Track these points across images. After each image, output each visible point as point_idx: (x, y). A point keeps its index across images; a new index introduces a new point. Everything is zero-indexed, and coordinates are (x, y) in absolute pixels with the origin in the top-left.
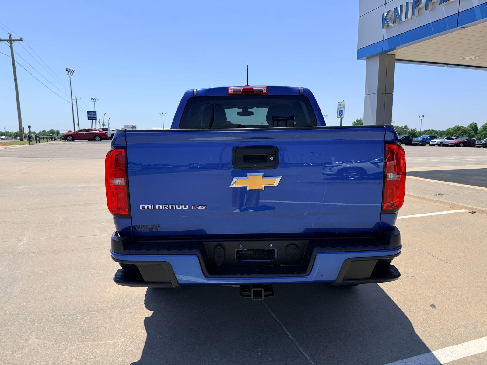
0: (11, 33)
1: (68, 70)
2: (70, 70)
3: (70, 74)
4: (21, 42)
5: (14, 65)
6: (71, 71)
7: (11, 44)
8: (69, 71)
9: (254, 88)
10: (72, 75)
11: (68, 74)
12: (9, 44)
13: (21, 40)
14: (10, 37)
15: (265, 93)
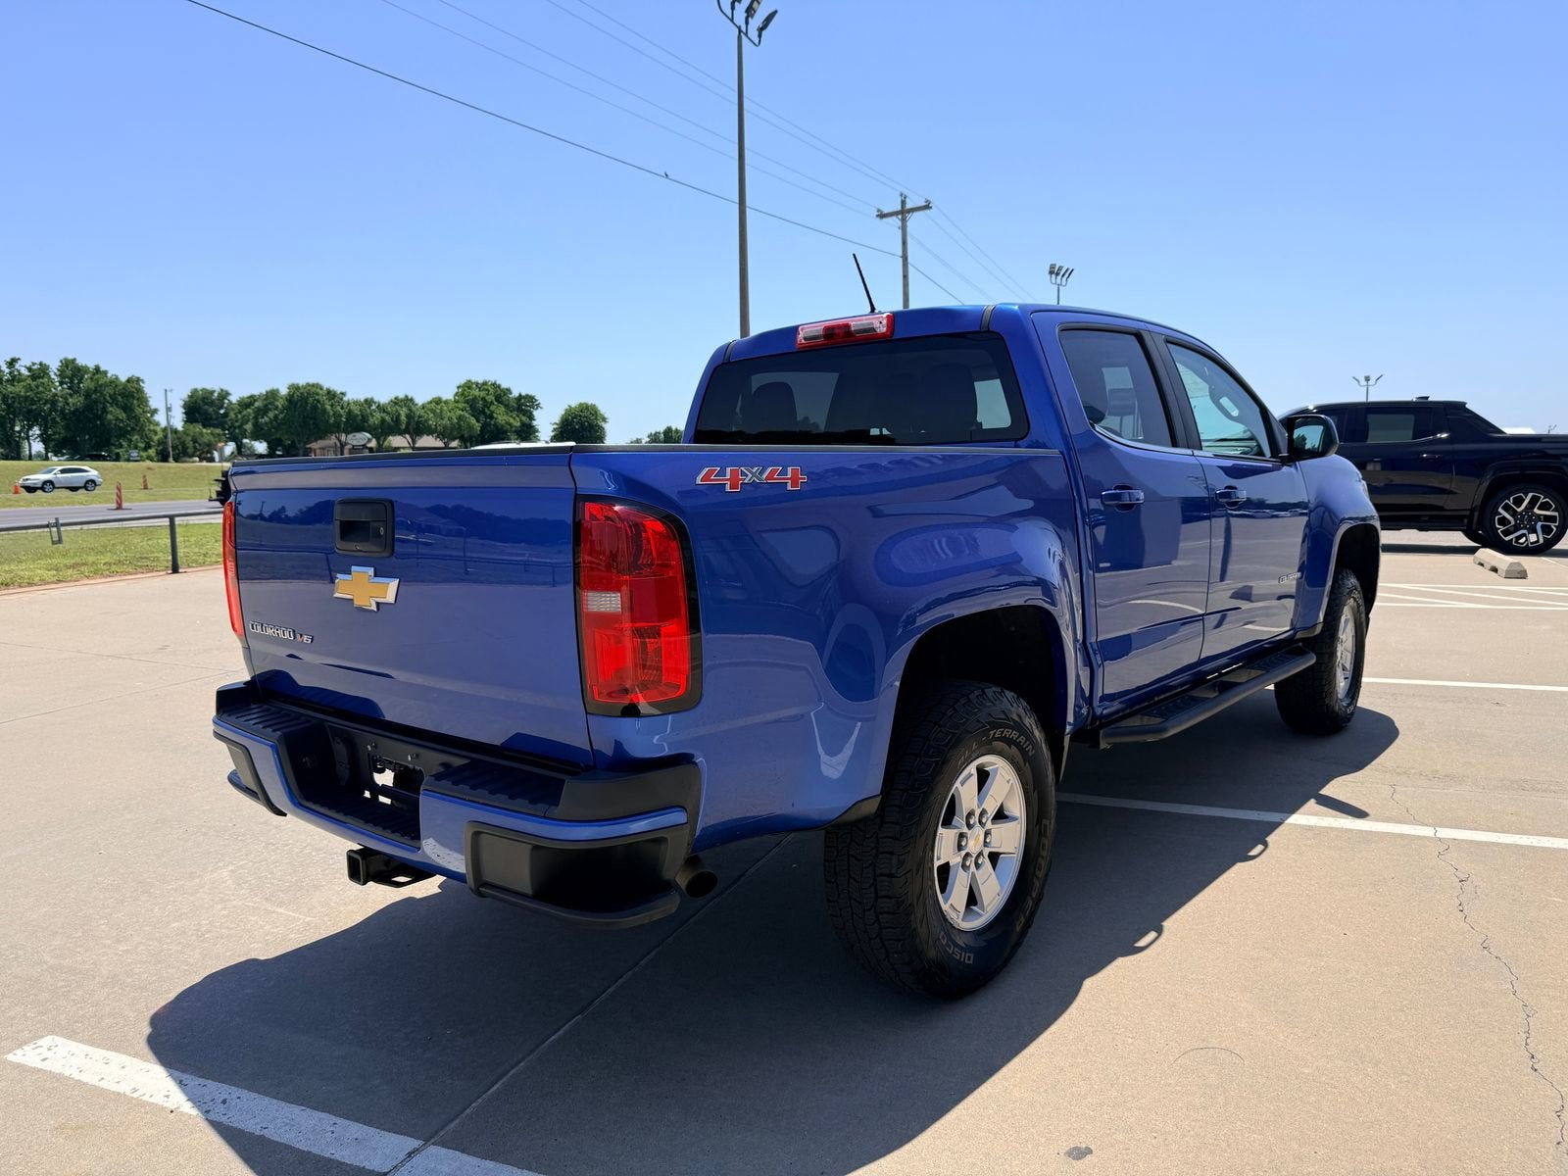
0: (906, 192)
1: (1054, 271)
2: (1060, 269)
3: (1059, 281)
4: (927, 211)
5: (905, 277)
6: (1062, 274)
7: (904, 221)
8: (1057, 274)
9: (853, 321)
10: (1064, 283)
11: (1054, 281)
12: (900, 223)
13: (927, 207)
14: (903, 203)
15: (883, 335)
